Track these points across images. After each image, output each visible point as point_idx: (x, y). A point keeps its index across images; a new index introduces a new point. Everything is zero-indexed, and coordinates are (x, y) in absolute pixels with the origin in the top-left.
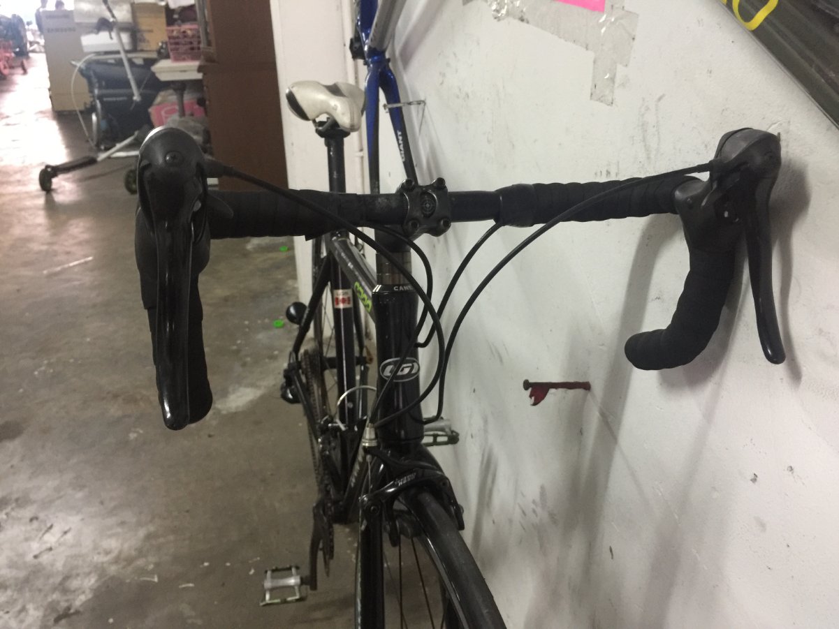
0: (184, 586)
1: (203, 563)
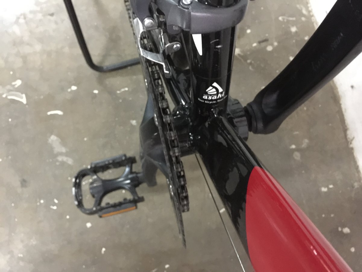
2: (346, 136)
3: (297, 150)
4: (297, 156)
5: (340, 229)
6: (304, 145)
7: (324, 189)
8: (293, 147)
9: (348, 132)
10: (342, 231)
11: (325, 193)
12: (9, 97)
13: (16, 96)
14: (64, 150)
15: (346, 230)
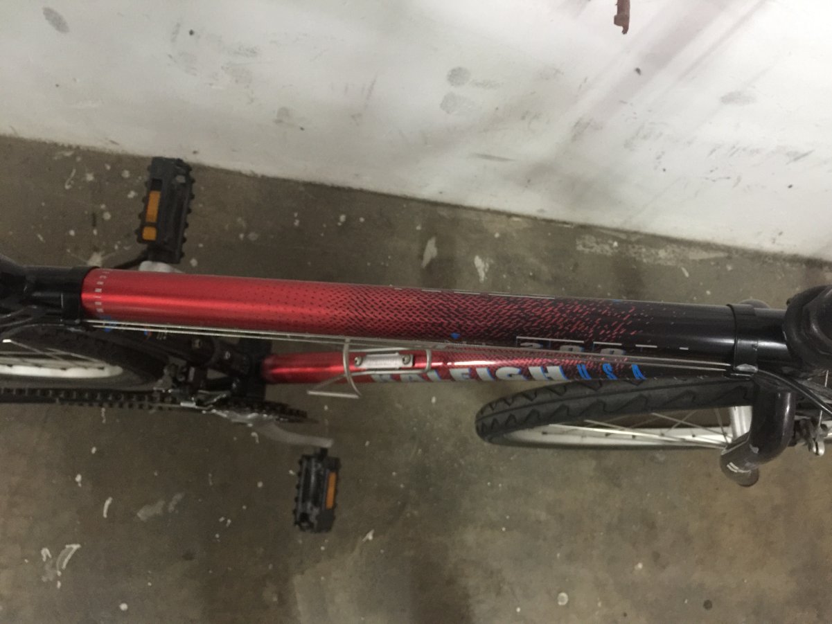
0: (105, 511)
1: (77, 483)
2: (246, 176)
3: (247, 233)
4: (253, 236)
5: (340, 224)
6: (244, 225)
7: (297, 223)
8: (242, 236)
9: (244, 172)
10: (342, 223)
11: (300, 223)
12: (64, 566)
13: (65, 557)
14: (161, 503)
15: (343, 218)
